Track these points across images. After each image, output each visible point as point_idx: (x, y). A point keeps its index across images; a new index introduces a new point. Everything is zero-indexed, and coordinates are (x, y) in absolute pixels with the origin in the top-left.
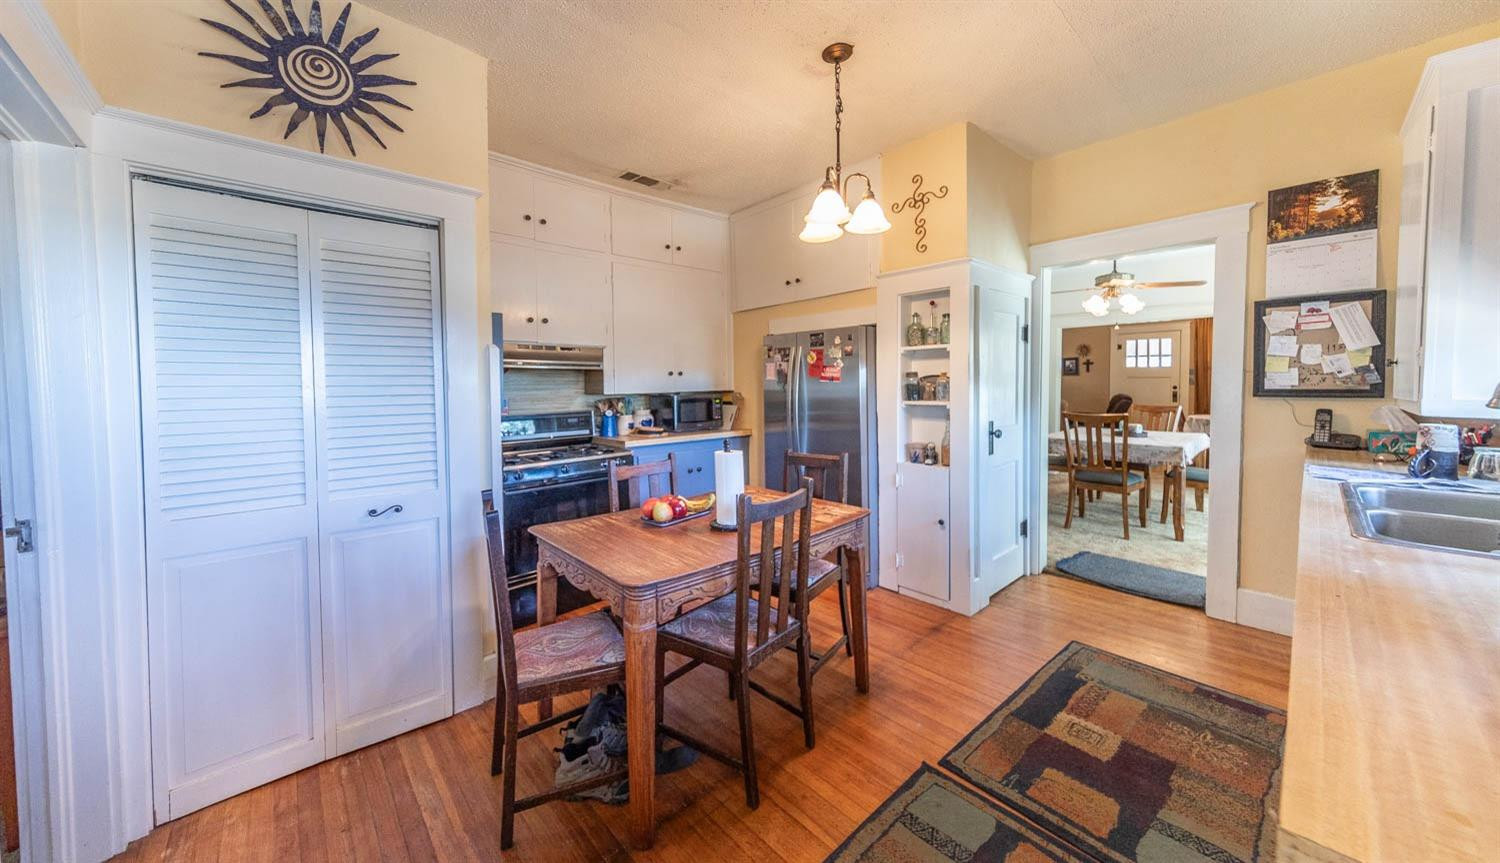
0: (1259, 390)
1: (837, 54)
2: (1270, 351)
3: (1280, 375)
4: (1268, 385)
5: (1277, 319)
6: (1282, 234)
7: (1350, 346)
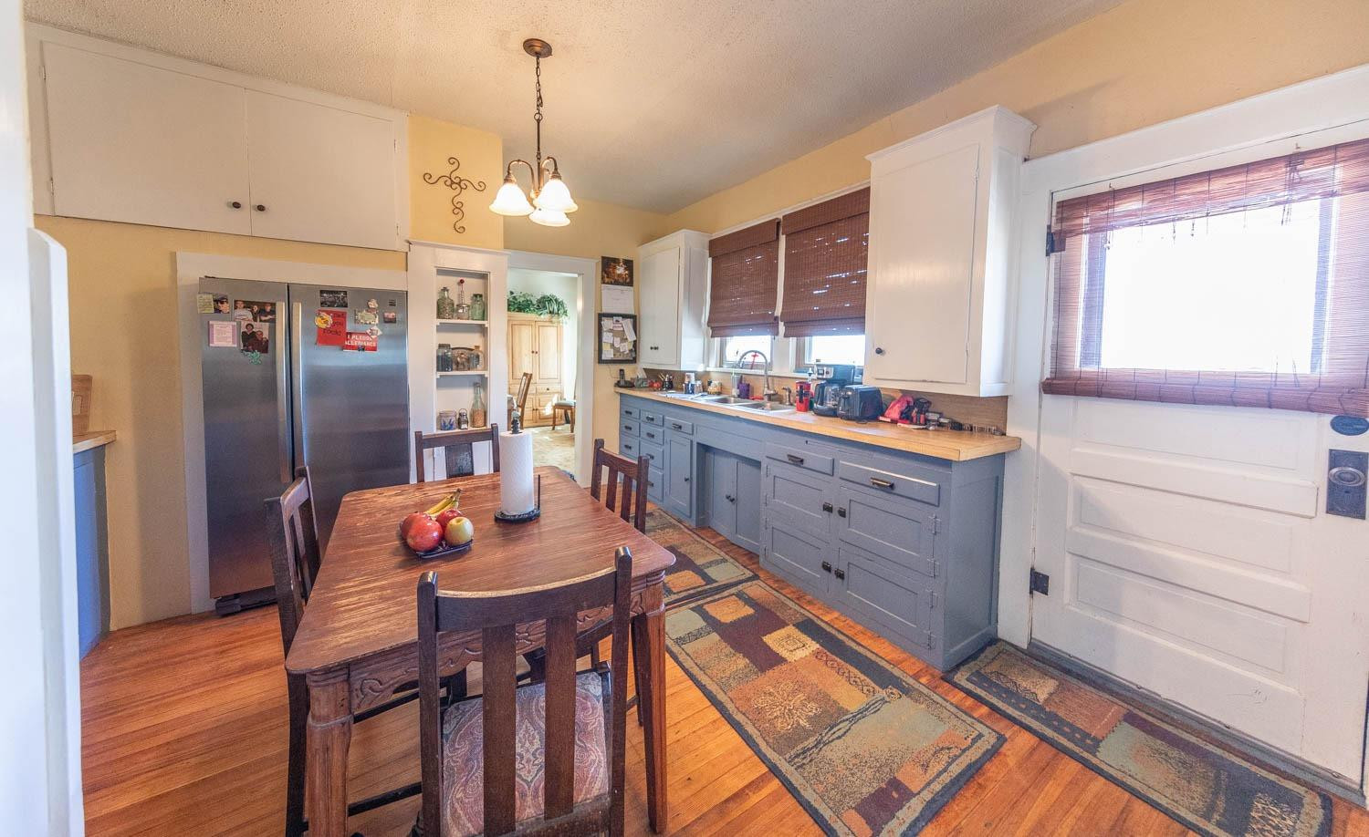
0: (600, 361)
1: (538, 49)
2: (604, 340)
3: (608, 354)
4: (603, 358)
5: (607, 323)
6: (607, 280)
7: (629, 340)
